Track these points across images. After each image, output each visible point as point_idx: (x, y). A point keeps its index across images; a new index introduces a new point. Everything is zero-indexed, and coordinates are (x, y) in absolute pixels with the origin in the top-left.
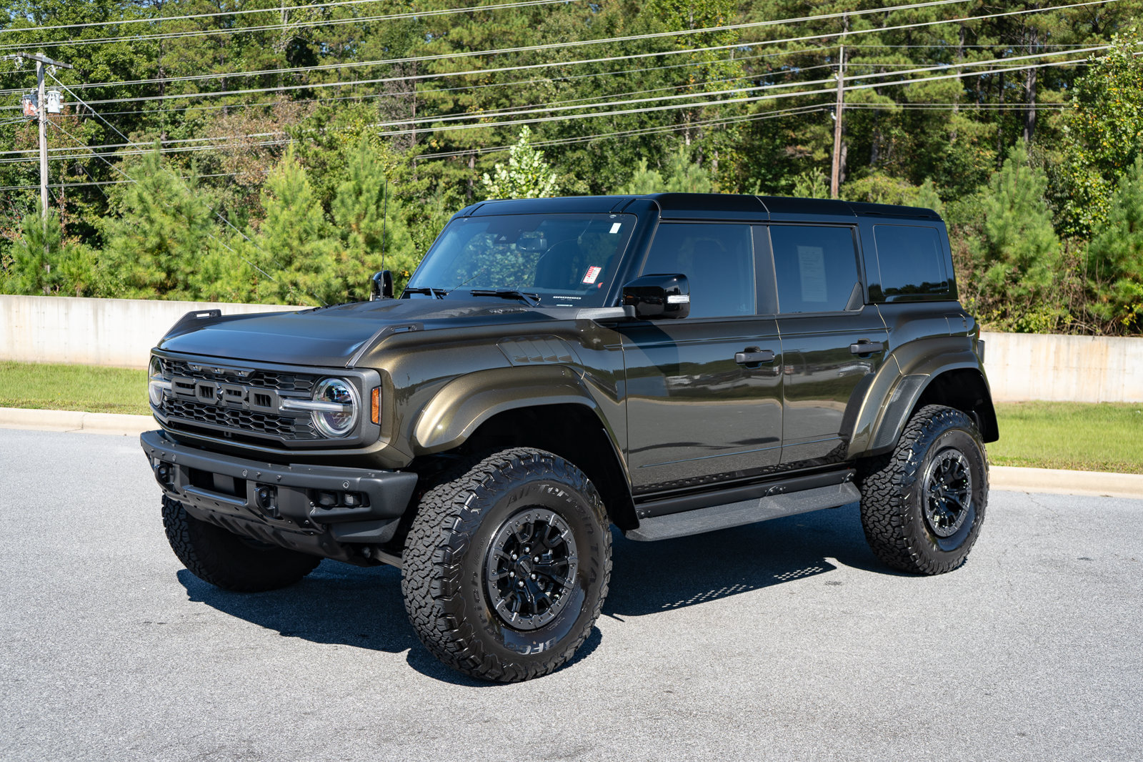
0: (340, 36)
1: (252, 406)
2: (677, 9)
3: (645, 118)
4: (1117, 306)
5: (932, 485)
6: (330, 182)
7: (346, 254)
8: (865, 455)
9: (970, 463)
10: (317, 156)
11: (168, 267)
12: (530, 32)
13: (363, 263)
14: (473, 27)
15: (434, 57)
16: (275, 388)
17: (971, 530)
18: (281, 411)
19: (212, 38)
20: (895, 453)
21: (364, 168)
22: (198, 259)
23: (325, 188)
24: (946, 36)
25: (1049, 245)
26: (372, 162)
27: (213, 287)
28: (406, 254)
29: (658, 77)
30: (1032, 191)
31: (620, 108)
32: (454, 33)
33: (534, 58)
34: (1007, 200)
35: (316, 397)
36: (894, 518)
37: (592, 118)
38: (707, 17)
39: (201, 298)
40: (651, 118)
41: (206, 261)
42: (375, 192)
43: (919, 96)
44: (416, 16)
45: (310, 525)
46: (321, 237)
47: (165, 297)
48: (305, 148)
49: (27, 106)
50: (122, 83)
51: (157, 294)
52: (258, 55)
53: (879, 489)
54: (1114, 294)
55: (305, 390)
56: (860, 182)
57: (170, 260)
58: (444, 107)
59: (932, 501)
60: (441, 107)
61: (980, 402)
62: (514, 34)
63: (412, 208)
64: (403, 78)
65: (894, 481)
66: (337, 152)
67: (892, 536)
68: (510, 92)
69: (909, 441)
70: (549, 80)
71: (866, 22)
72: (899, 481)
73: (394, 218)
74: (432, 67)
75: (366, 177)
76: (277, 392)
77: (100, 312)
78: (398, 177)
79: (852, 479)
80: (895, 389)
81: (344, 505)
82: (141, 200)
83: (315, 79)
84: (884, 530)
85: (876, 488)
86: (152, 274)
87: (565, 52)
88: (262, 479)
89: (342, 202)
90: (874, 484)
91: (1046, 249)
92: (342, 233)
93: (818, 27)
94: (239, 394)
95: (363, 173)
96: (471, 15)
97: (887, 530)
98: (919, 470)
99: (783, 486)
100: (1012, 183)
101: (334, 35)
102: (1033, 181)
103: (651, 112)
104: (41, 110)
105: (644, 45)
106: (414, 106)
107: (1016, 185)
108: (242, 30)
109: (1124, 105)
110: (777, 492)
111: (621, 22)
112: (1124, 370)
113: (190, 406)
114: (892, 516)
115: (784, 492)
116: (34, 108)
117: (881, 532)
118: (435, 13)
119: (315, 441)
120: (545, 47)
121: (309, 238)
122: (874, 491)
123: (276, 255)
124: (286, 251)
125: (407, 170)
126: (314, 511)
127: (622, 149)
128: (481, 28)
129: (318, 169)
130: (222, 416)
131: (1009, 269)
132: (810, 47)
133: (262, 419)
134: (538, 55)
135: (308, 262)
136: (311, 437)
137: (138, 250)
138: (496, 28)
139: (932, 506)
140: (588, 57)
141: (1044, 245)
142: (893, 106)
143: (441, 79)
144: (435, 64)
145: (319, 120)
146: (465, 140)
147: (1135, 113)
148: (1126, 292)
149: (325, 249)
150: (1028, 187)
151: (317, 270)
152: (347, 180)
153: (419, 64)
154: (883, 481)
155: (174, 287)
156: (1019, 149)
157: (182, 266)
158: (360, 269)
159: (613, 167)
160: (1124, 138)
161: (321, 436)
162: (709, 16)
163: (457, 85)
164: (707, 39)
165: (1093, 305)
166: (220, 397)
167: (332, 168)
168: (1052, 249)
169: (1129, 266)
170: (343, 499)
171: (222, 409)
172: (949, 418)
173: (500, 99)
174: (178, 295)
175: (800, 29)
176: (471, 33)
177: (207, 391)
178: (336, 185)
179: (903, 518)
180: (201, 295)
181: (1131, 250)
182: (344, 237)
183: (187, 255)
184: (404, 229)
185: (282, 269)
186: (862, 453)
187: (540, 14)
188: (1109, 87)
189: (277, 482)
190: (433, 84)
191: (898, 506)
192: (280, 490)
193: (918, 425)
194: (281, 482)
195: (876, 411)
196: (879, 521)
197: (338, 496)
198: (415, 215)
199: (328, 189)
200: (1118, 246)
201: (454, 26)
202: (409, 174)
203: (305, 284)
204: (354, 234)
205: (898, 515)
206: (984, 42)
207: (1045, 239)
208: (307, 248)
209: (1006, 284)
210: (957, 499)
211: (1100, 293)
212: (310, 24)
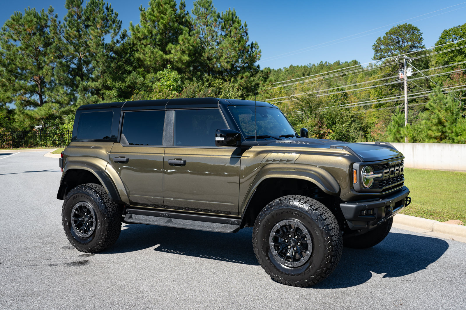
11: (442, 131)
27: (458, 138)
39: (454, 142)
41: (455, 128)
47: (441, 142)
49: (400, 75)
57: (443, 128)
77: (415, 148)
82: (432, 106)
86: (435, 134)
104: (405, 76)
116: (403, 76)
137: (431, 124)
155: (445, 138)
157: (447, 130)
174: (446, 141)
183: (449, 126)
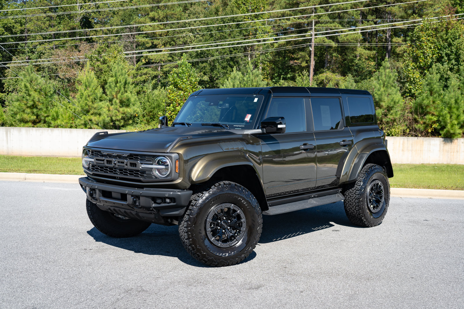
0: (103, 16)
1: (129, 167)
2: (244, 4)
3: (232, 49)
4: (427, 126)
5: (370, 194)
6: (104, 78)
7: (112, 108)
8: (345, 183)
9: (383, 184)
10: (98, 67)
11: (37, 114)
12: (183, 14)
13: (119, 111)
14: (159, 12)
15: (143, 25)
16: (138, 160)
17: (385, 209)
18: (140, 169)
19: (48, 16)
20: (356, 183)
21: (119, 72)
22: (49, 111)
23: (102, 80)
24: (355, 15)
25: (399, 101)
26: (122, 69)
27: (56, 122)
28: (137, 107)
29: (237, 33)
30: (392, 79)
31: (221, 45)
32: (151, 14)
33: (184, 25)
34: (382, 83)
35: (154, 164)
36: (357, 207)
37: (210, 49)
38: (256, 8)
39: (51, 126)
40: (234, 49)
41: (53, 112)
42: (123, 82)
43: (344, 40)
44: (134, 7)
45: (152, 210)
46: (101, 101)
47: (35, 126)
48: (94, 64)
50: (10, 35)
51: (33, 125)
52: (68, 24)
53: (351, 197)
54: (425, 121)
55: (150, 161)
56: (320, 75)
57: (38, 111)
58: (148, 45)
59: (370, 200)
60: (146, 45)
61: (386, 163)
62: (176, 15)
63: (138, 88)
64: (130, 33)
65: (356, 194)
66: (107, 65)
67: (356, 214)
68: (175, 39)
69: (361, 178)
70: (191, 34)
71: (322, 10)
72: (358, 194)
73: (131, 92)
74: (142, 28)
75: (120, 76)
76: (139, 162)
77: (9, 133)
78: (132, 75)
79: (341, 192)
80: (356, 158)
81: (165, 202)
82: (26, 86)
83: (93, 34)
84: (353, 212)
85: (349, 196)
86: (30, 117)
87: (198, 22)
88: (134, 194)
89: (110, 86)
90: (349, 195)
91: (398, 103)
92: (110, 99)
93: (302, 12)
94: (123, 163)
95: (118, 74)
96: (158, 7)
97: (354, 212)
98: (365, 188)
99: (316, 195)
100: (384, 76)
101: (100, 15)
102: (392, 76)
103: (234, 47)
105: (231, 19)
106: (135, 45)
107: (385, 77)
108: (61, 13)
109: (428, 44)
110: (315, 197)
111: (221, 9)
112: (430, 151)
113: (102, 167)
114: (356, 206)
115: (317, 197)
117: (352, 213)
118: (143, 6)
119: (154, 179)
120: (190, 20)
121: (96, 101)
122: (349, 197)
123: (83, 109)
124: (87, 107)
125: (136, 72)
126: (154, 205)
127: (222, 62)
128: (163, 12)
129: (99, 73)
130: (115, 171)
131: (383, 111)
132: (300, 20)
133: (133, 172)
134: (187, 23)
135: (96, 111)
136: (152, 178)
137: (24, 107)
138: (169, 12)
139: (370, 202)
140: (207, 24)
141: (397, 101)
142: (334, 44)
143: (146, 34)
144: (143, 27)
145: (99, 52)
146: (157, 59)
147: (432, 48)
148: (429, 120)
149: (103, 106)
150: (390, 78)
151: (100, 115)
152: (112, 77)
153: (137, 27)
154: (352, 193)
155: (40, 122)
156: (386, 62)
157: (43, 114)
158: (118, 114)
159: (219, 70)
160: (428, 58)
161: (156, 178)
162: (258, 7)
163: (153, 36)
164: (256, 17)
165: (417, 125)
166: (115, 164)
167: (105, 72)
168: (400, 103)
169: (431, 110)
170: (165, 200)
171: (115, 168)
172: (375, 169)
173: (171, 42)
174: (41, 125)
175: (295, 13)
176: (158, 14)
177: (109, 162)
178: (107, 79)
179: (360, 207)
180: (51, 125)
181: (431, 103)
182: (111, 101)
183: (45, 109)
184: (136, 97)
185: (85, 115)
186: (345, 182)
187: (187, 6)
188: (422, 37)
189: (140, 195)
190: (143, 36)
191: (358, 203)
192: (141, 198)
193: (364, 172)
194: (141, 195)
195: (349, 166)
196: (351, 209)
197: (163, 199)
198: (140, 91)
199: (104, 80)
200: (426, 102)
201: (151, 11)
202: (137, 74)
203: (95, 120)
204: (115, 99)
205: (358, 206)
206: (370, 17)
207: (397, 98)
208: (95, 105)
209: (382, 117)
210: (379, 198)
211: (420, 120)
212: (90, 11)
